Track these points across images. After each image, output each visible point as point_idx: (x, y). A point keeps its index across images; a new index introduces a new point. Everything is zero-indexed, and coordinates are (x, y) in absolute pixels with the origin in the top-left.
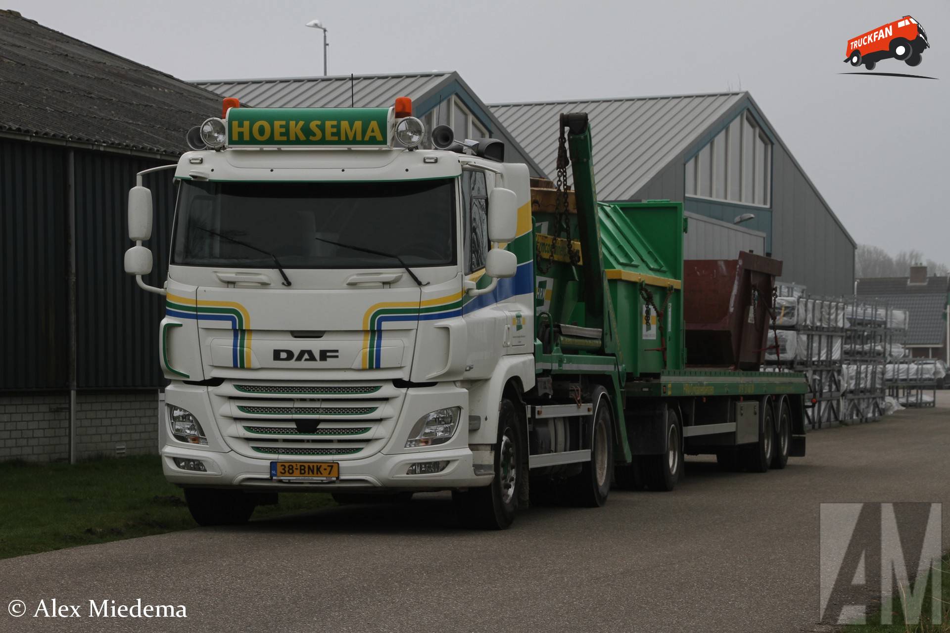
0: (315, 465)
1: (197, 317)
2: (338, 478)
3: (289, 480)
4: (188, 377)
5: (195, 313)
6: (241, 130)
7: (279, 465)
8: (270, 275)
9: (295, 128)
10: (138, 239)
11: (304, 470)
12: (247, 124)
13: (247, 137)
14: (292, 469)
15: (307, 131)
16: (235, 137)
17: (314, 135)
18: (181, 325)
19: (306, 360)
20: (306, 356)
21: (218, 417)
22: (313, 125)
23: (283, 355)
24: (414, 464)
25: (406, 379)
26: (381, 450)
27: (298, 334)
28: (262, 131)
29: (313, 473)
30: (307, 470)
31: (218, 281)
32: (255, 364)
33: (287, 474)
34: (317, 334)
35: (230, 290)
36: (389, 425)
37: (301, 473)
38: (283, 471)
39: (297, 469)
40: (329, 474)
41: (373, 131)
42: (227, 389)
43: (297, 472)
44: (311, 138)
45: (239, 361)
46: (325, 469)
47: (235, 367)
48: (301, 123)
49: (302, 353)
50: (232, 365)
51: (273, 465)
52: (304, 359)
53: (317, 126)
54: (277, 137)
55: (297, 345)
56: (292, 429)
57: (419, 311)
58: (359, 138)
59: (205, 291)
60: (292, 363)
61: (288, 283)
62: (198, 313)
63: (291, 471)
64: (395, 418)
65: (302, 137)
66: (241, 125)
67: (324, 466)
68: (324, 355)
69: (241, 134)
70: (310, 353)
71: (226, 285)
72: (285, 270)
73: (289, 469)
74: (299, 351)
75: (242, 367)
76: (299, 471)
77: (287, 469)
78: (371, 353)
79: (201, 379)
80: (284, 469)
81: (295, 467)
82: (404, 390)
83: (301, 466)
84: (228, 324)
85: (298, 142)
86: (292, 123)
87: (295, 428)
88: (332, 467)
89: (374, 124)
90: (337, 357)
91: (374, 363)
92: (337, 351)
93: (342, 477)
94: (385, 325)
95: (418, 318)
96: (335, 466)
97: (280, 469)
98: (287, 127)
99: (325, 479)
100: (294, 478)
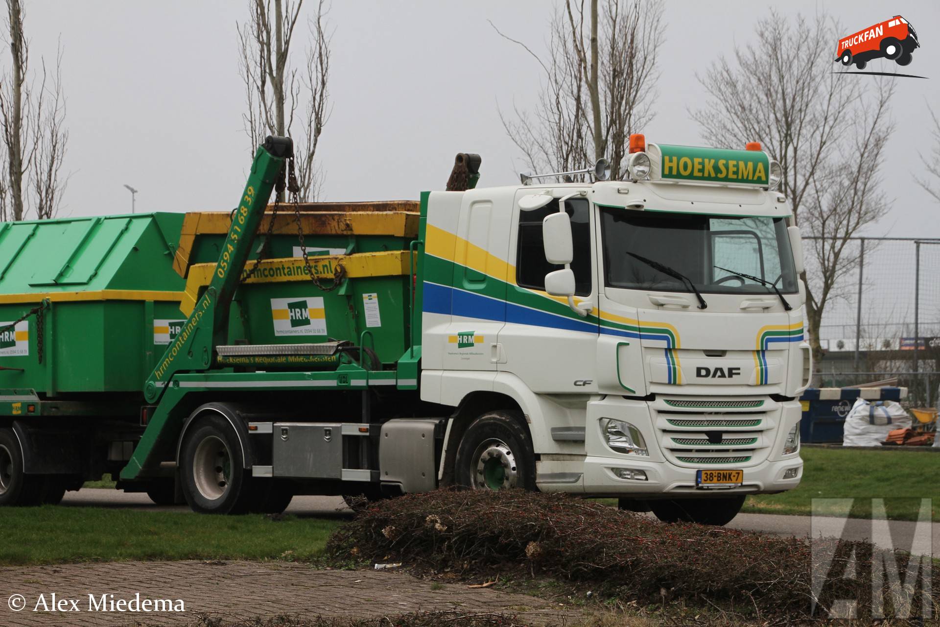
0: (728, 472)
1: (641, 337)
2: (742, 484)
3: (708, 487)
4: (634, 392)
5: (638, 333)
6: (671, 165)
7: (703, 473)
8: (689, 298)
9: (709, 166)
10: (567, 262)
11: (720, 477)
12: (675, 159)
13: (674, 172)
14: (712, 477)
15: (717, 169)
16: (667, 172)
17: (721, 172)
18: (628, 344)
19: (719, 377)
20: (719, 373)
21: (656, 429)
22: (721, 163)
23: (703, 372)
24: (790, 470)
25: (783, 394)
26: (768, 457)
27: (710, 353)
28: (685, 167)
29: (726, 480)
30: (722, 477)
31: (651, 303)
32: (684, 381)
33: (708, 481)
34: (721, 353)
35: (660, 312)
36: (772, 434)
37: (718, 480)
38: (706, 479)
39: (715, 476)
40: (737, 480)
41: (760, 172)
42: (660, 403)
43: (715, 479)
44: (719, 175)
45: (672, 380)
46: (734, 476)
47: (669, 383)
48: (713, 161)
49: (717, 370)
50: (667, 382)
51: (699, 473)
52: (717, 376)
53: (723, 164)
54: (696, 174)
55: (713, 363)
56: (704, 440)
57: (790, 333)
58: (750, 178)
59: (644, 313)
60: (709, 380)
61: (703, 306)
62: (641, 333)
63: (711, 479)
64: (776, 429)
65: (713, 175)
66: (671, 161)
67: (734, 473)
68: (732, 372)
69: (671, 168)
70: (721, 370)
71: (657, 307)
72: (702, 295)
73: (710, 476)
74: (714, 369)
75: (675, 384)
76: (716, 478)
77: (709, 477)
78: (762, 370)
79: (644, 395)
80: (706, 477)
81: (714, 475)
82: (780, 404)
83: (718, 473)
84: (664, 344)
85: (709, 178)
86: (706, 161)
87: (707, 440)
88: (738, 473)
89: (760, 166)
90: (739, 374)
91: (764, 380)
92: (739, 369)
93: (744, 483)
94: (771, 346)
95: (789, 340)
96: (741, 472)
97: (704, 476)
98: (703, 164)
99: (733, 484)
100: (713, 485)
